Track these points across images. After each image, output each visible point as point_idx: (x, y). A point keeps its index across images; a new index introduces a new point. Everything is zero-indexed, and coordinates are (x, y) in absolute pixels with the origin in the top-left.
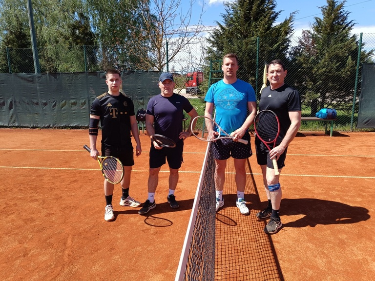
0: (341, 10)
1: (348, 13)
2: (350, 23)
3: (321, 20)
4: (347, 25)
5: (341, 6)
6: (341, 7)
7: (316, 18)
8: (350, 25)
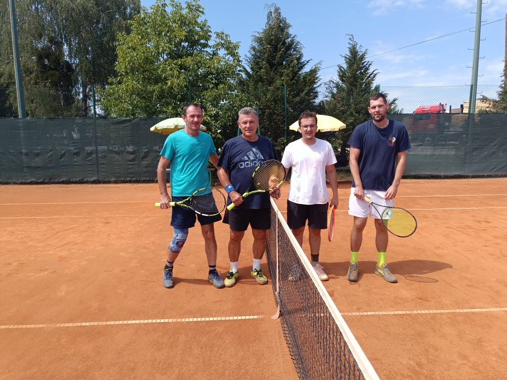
0: (363, 62)
1: (369, 63)
2: (372, 74)
3: (344, 68)
4: (369, 77)
5: (362, 57)
6: (362, 59)
7: (340, 67)
8: (372, 76)
